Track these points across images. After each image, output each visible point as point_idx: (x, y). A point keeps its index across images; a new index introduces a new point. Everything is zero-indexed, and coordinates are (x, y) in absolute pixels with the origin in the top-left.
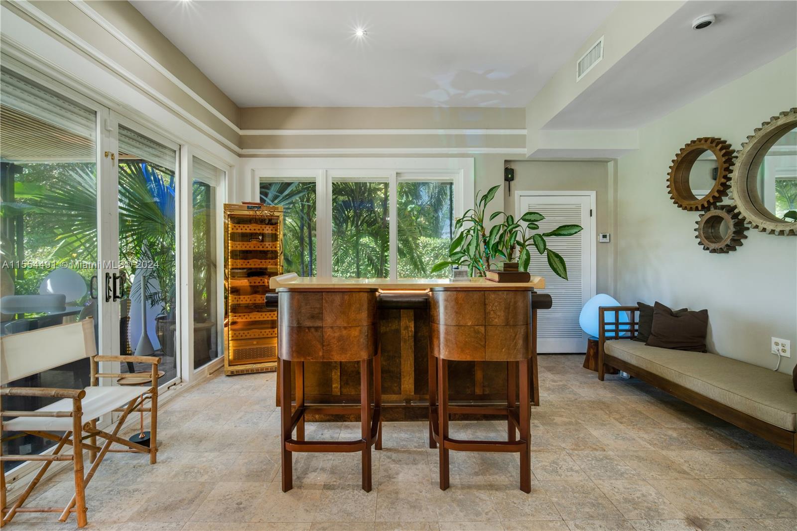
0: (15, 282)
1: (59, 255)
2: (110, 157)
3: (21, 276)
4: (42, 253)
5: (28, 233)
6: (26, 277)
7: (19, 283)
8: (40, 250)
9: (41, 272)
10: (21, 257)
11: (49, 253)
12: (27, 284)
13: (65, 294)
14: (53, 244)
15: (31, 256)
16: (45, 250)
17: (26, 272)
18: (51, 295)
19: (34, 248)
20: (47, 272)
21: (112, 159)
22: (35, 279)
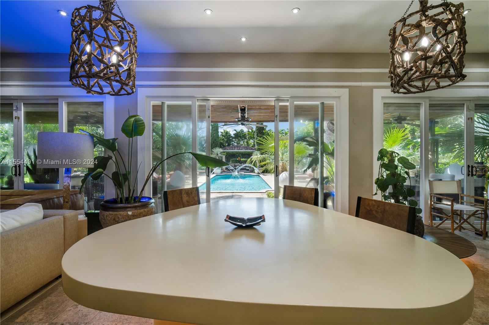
0: (435, 169)
1: (455, 157)
2: (470, 119)
3: (437, 167)
4: (447, 156)
5: (441, 146)
6: (439, 167)
7: (436, 170)
8: (446, 155)
9: (445, 165)
10: (438, 158)
11: (451, 157)
12: (439, 170)
13: (454, 174)
14: (452, 152)
15: (442, 158)
16: (449, 155)
17: (439, 165)
18: (449, 174)
19: (444, 154)
20: (448, 165)
21: (471, 120)
22: (443, 168)
